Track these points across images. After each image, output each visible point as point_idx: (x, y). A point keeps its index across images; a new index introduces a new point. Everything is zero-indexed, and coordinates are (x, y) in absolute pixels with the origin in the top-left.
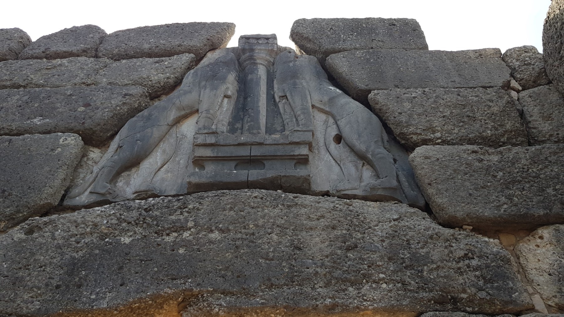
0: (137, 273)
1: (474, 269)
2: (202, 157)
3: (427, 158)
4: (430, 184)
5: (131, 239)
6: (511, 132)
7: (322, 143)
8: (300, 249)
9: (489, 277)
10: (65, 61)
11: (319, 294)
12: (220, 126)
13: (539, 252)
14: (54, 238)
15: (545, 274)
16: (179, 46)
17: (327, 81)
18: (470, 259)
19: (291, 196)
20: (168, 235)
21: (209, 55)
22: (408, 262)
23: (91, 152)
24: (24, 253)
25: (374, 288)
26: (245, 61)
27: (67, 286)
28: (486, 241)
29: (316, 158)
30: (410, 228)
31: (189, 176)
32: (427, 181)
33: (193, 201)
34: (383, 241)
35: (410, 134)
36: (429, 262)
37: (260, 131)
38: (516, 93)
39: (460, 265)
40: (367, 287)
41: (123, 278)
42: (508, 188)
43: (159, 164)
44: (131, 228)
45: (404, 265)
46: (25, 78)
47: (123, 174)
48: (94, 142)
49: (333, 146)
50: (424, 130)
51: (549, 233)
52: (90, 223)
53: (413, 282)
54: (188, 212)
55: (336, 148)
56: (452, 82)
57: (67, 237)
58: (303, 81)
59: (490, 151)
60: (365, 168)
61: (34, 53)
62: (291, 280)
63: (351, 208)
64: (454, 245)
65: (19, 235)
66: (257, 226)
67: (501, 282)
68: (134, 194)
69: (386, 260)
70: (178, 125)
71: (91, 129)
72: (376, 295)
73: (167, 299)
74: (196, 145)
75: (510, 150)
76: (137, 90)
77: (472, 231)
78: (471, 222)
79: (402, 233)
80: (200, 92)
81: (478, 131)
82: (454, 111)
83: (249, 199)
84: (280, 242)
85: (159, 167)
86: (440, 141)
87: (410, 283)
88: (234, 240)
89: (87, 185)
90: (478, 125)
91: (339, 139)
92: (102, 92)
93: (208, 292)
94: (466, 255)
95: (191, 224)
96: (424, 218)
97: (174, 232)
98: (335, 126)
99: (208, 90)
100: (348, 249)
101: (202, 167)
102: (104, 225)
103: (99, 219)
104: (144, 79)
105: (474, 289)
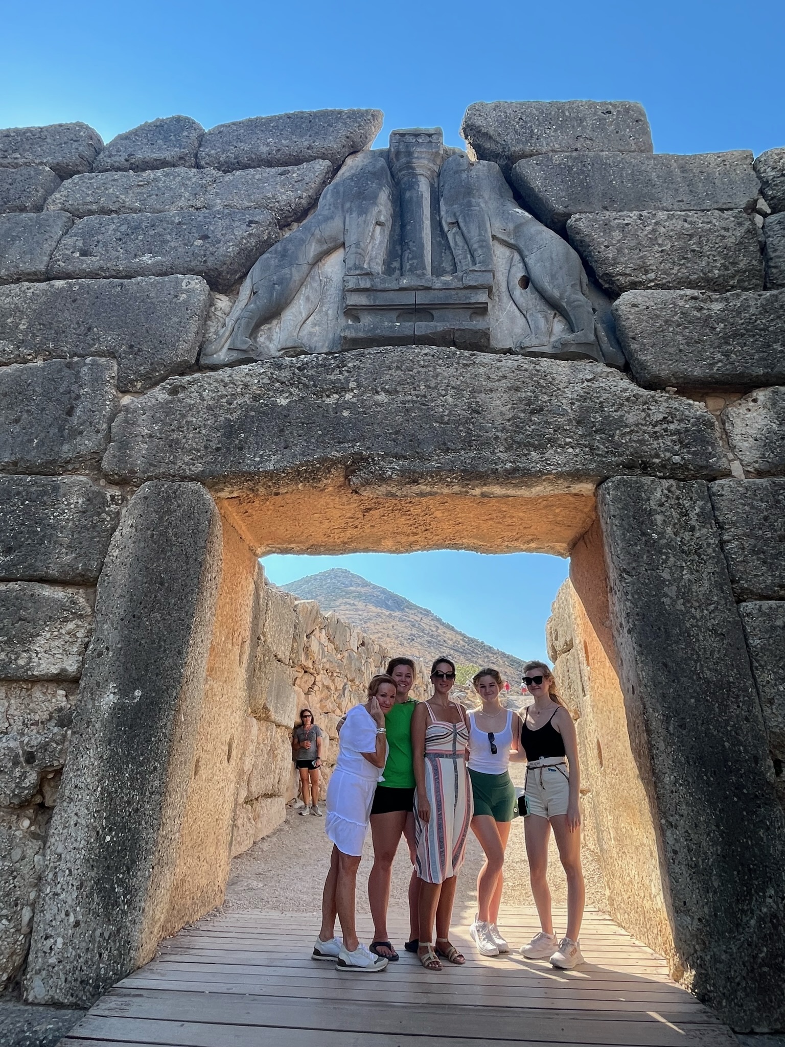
0: (300, 436)
1: (671, 434)
2: (356, 306)
3: (634, 306)
4: (634, 338)
5: (288, 400)
6: (745, 272)
7: (503, 288)
8: (478, 413)
9: (686, 441)
10: (159, 173)
11: (499, 458)
12: (373, 265)
13: (748, 416)
14: (203, 399)
15: (751, 439)
16: (308, 149)
17: (513, 200)
18: (668, 422)
19: (467, 353)
20: (328, 396)
21: (349, 161)
22: (598, 426)
23: (218, 301)
24: (174, 414)
25: (559, 453)
26: (400, 171)
27: (228, 449)
28: (690, 404)
29: (496, 307)
30: (605, 390)
31: (344, 330)
32: (631, 334)
33: (352, 359)
34: (573, 404)
35: (617, 275)
36: (622, 426)
37: (425, 271)
38: (761, 217)
39: (657, 429)
40: (551, 451)
41: (286, 441)
42: (727, 343)
43: (304, 315)
44: (286, 389)
45: (594, 429)
46: (115, 199)
47: (262, 328)
48: (220, 287)
49: (518, 291)
50: (634, 269)
51: (765, 395)
52: (240, 383)
53: (602, 447)
54: (348, 372)
55: (521, 293)
56: (679, 201)
57: (216, 398)
58: (480, 200)
59: (714, 296)
60: (556, 319)
61: (115, 162)
62: (468, 444)
63: (538, 367)
64: (652, 408)
65: (163, 396)
66: (428, 387)
67: (699, 448)
68: (279, 351)
69: (574, 423)
70: (320, 264)
71: (216, 269)
72: (561, 459)
73: (335, 462)
74: (348, 291)
75: (738, 295)
76: (264, 217)
77: (676, 393)
78: (677, 383)
79: (595, 395)
80: (345, 218)
81: (702, 270)
82: (676, 243)
83: (418, 357)
84: (456, 405)
85: (304, 319)
86: (653, 284)
87: (599, 448)
88: (403, 403)
89: (223, 340)
90: (704, 264)
91: (526, 282)
92: (219, 218)
93: (379, 455)
94: (665, 418)
95: (352, 385)
96: (622, 379)
97: (334, 393)
98: (521, 265)
99: (354, 215)
100: (533, 412)
101: (357, 319)
102: (255, 384)
103: (248, 379)
104: (269, 199)
105: (668, 455)
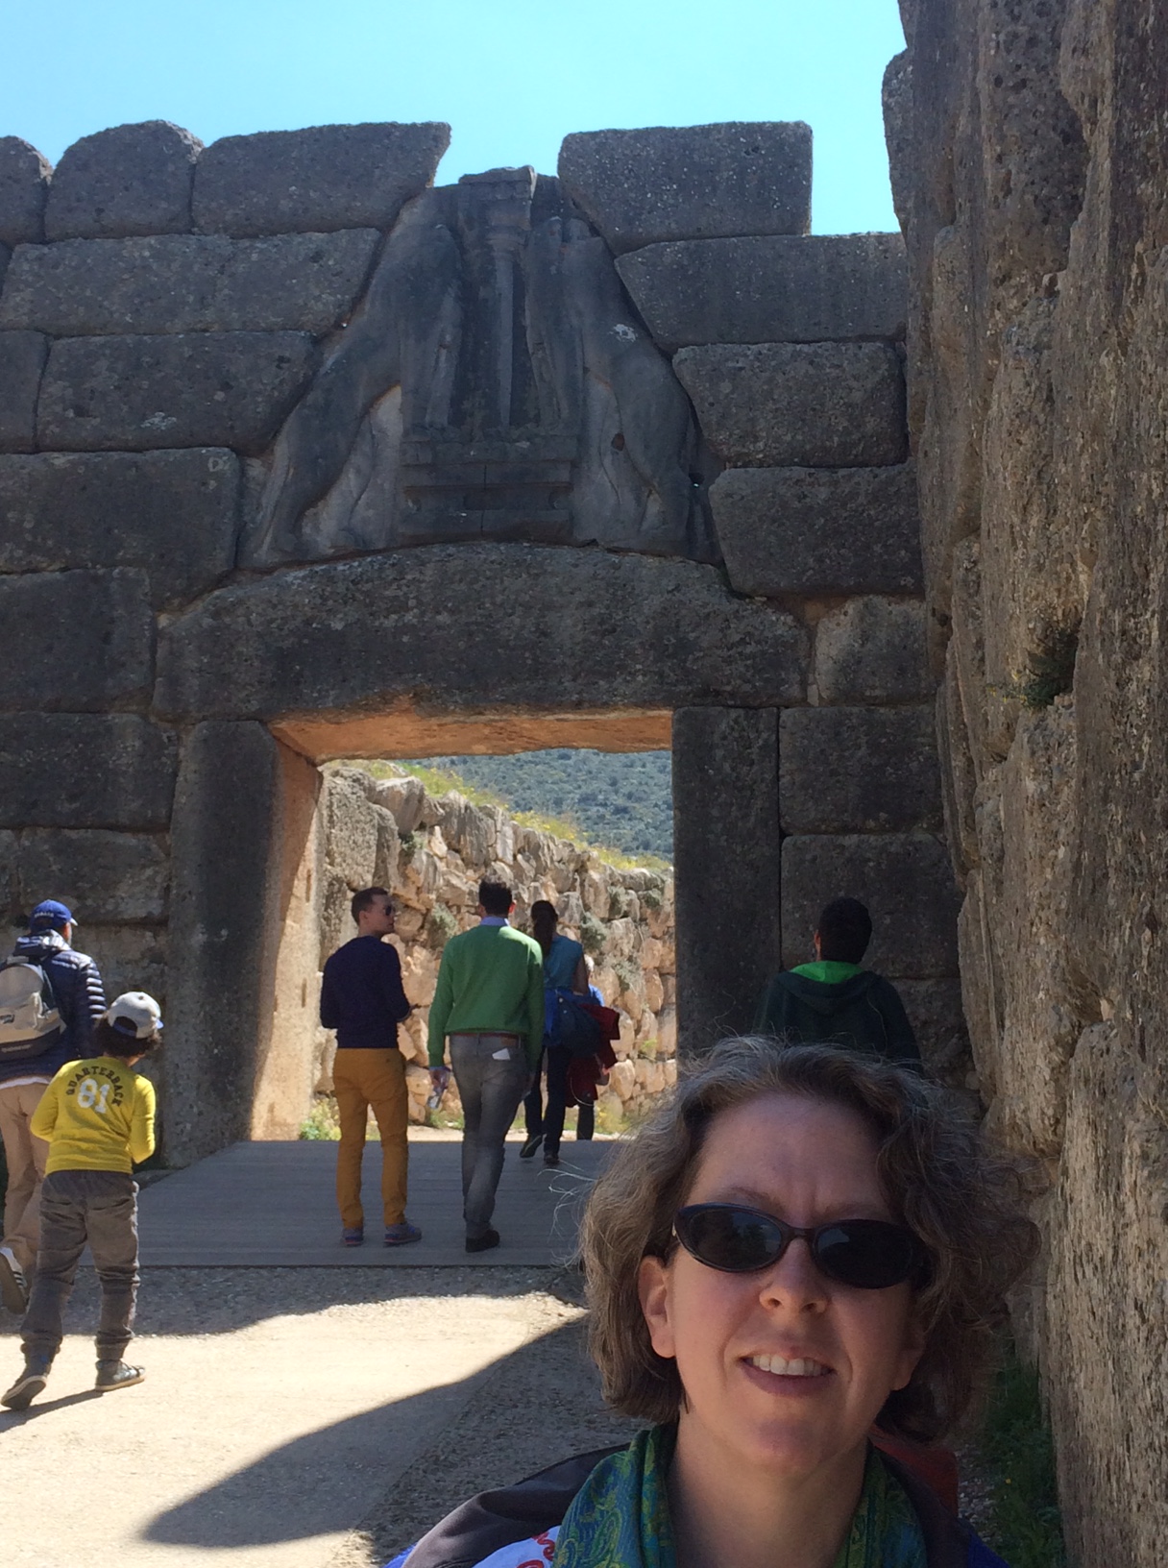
0: (358, 666)
1: (746, 658)
2: (417, 485)
4: (723, 538)
5: (343, 623)
7: (594, 450)
8: (546, 635)
9: (761, 666)
13: (835, 632)
15: (831, 661)
16: (347, 209)
17: (618, 304)
18: (745, 644)
21: (405, 215)
22: (671, 650)
23: (251, 468)
24: (222, 644)
27: (284, 684)
28: (774, 619)
29: (584, 481)
30: (685, 604)
36: (696, 650)
42: (823, 545)
44: (339, 608)
45: (666, 653)
46: (97, 308)
47: (306, 515)
48: (250, 452)
49: (609, 456)
51: (856, 607)
52: (290, 603)
53: (672, 674)
54: (407, 586)
57: (265, 623)
58: (572, 312)
59: (822, 479)
60: (652, 497)
61: (79, 223)
62: (534, 674)
64: (732, 626)
67: (772, 674)
69: (646, 646)
70: (372, 413)
73: (396, 695)
74: (407, 465)
76: (295, 346)
77: (764, 604)
78: (763, 594)
79: (673, 611)
81: (820, 438)
82: (795, 398)
84: (523, 627)
85: (356, 499)
87: (669, 676)
89: (263, 533)
91: (619, 442)
93: (441, 687)
94: (742, 639)
97: (393, 613)
98: (617, 416)
99: (411, 341)
101: (417, 502)
102: (306, 605)
105: (738, 682)
